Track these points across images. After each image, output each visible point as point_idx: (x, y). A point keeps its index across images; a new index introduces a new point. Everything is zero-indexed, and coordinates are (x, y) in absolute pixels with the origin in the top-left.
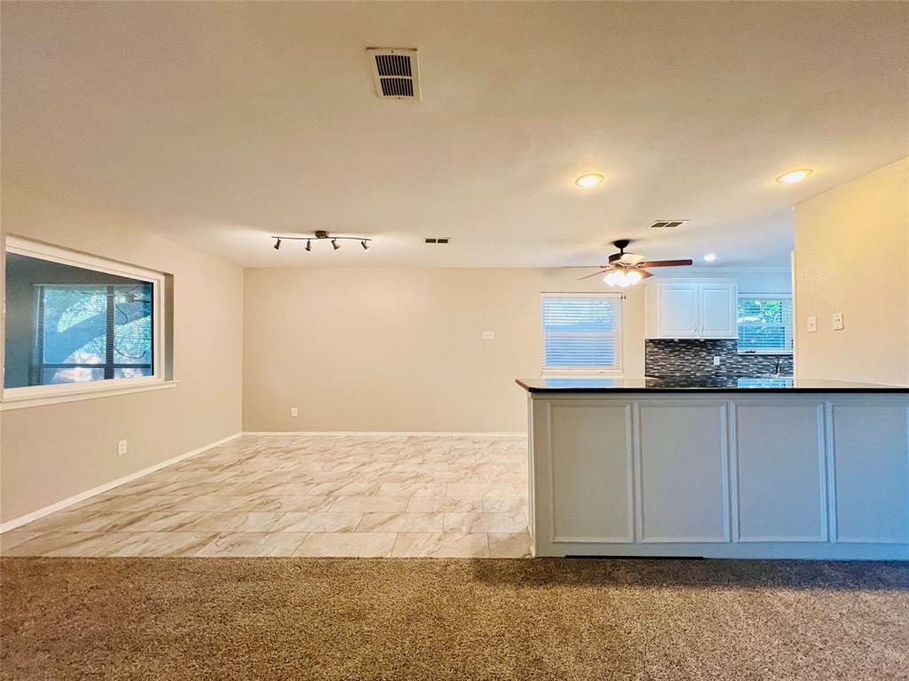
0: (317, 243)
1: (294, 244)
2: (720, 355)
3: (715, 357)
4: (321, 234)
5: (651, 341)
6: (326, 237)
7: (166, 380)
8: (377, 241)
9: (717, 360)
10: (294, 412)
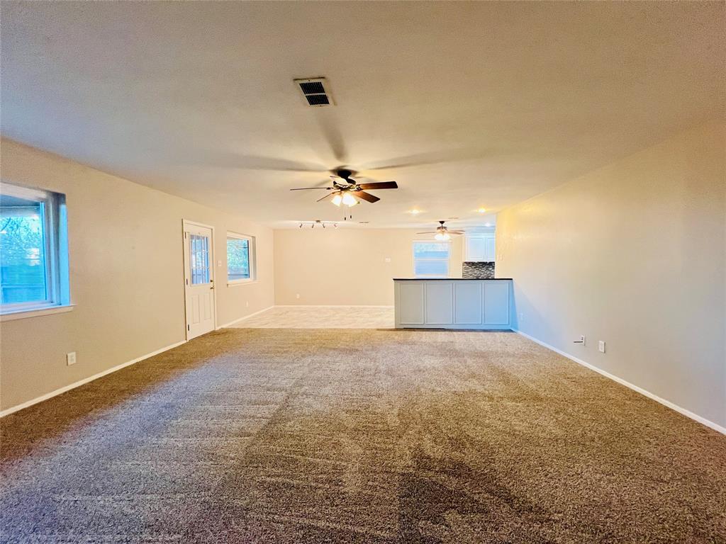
4: (318, 221)
10: (298, 296)
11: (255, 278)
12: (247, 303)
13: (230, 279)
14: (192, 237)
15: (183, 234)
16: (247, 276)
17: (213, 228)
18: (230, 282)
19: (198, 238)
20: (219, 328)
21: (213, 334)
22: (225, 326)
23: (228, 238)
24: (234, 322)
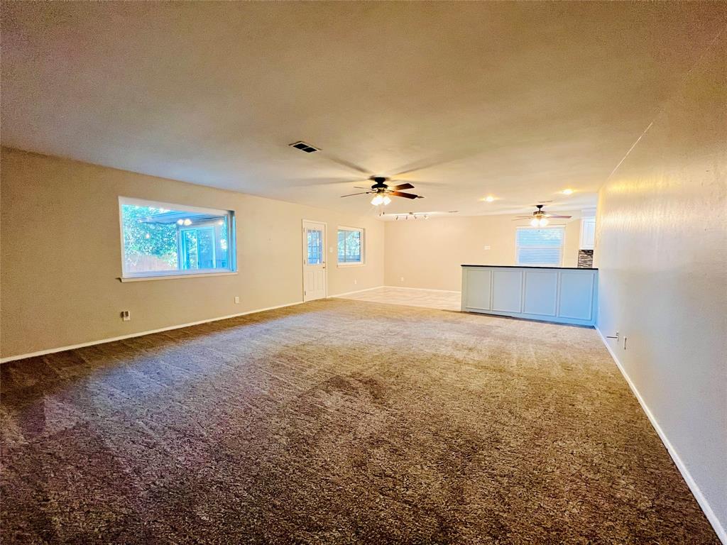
4: (411, 213)
5: (583, 251)
10: (402, 279)
11: (364, 263)
12: (356, 281)
13: (340, 262)
14: (309, 231)
15: (303, 230)
16: (359, 260)
17: (326, 224)
18: (339, 264)
19: (314, 231)
20: (329, 297)
21: (325, 300)
22: (334, 296)
23: (339, 230)
24: (345, 294)
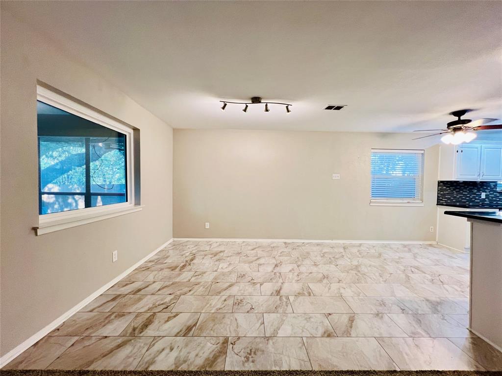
0: (252, 107)
1: (236, 107)
2: (486, 192)
3: (482, 193)
4: (256, 100)
5: (442, 182)
6: (260, 102)
7: (135, 205)
8: (295, 106)
9: (483, 196)
10: (207, 226)
